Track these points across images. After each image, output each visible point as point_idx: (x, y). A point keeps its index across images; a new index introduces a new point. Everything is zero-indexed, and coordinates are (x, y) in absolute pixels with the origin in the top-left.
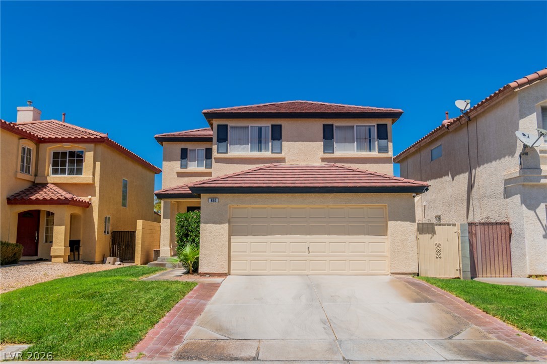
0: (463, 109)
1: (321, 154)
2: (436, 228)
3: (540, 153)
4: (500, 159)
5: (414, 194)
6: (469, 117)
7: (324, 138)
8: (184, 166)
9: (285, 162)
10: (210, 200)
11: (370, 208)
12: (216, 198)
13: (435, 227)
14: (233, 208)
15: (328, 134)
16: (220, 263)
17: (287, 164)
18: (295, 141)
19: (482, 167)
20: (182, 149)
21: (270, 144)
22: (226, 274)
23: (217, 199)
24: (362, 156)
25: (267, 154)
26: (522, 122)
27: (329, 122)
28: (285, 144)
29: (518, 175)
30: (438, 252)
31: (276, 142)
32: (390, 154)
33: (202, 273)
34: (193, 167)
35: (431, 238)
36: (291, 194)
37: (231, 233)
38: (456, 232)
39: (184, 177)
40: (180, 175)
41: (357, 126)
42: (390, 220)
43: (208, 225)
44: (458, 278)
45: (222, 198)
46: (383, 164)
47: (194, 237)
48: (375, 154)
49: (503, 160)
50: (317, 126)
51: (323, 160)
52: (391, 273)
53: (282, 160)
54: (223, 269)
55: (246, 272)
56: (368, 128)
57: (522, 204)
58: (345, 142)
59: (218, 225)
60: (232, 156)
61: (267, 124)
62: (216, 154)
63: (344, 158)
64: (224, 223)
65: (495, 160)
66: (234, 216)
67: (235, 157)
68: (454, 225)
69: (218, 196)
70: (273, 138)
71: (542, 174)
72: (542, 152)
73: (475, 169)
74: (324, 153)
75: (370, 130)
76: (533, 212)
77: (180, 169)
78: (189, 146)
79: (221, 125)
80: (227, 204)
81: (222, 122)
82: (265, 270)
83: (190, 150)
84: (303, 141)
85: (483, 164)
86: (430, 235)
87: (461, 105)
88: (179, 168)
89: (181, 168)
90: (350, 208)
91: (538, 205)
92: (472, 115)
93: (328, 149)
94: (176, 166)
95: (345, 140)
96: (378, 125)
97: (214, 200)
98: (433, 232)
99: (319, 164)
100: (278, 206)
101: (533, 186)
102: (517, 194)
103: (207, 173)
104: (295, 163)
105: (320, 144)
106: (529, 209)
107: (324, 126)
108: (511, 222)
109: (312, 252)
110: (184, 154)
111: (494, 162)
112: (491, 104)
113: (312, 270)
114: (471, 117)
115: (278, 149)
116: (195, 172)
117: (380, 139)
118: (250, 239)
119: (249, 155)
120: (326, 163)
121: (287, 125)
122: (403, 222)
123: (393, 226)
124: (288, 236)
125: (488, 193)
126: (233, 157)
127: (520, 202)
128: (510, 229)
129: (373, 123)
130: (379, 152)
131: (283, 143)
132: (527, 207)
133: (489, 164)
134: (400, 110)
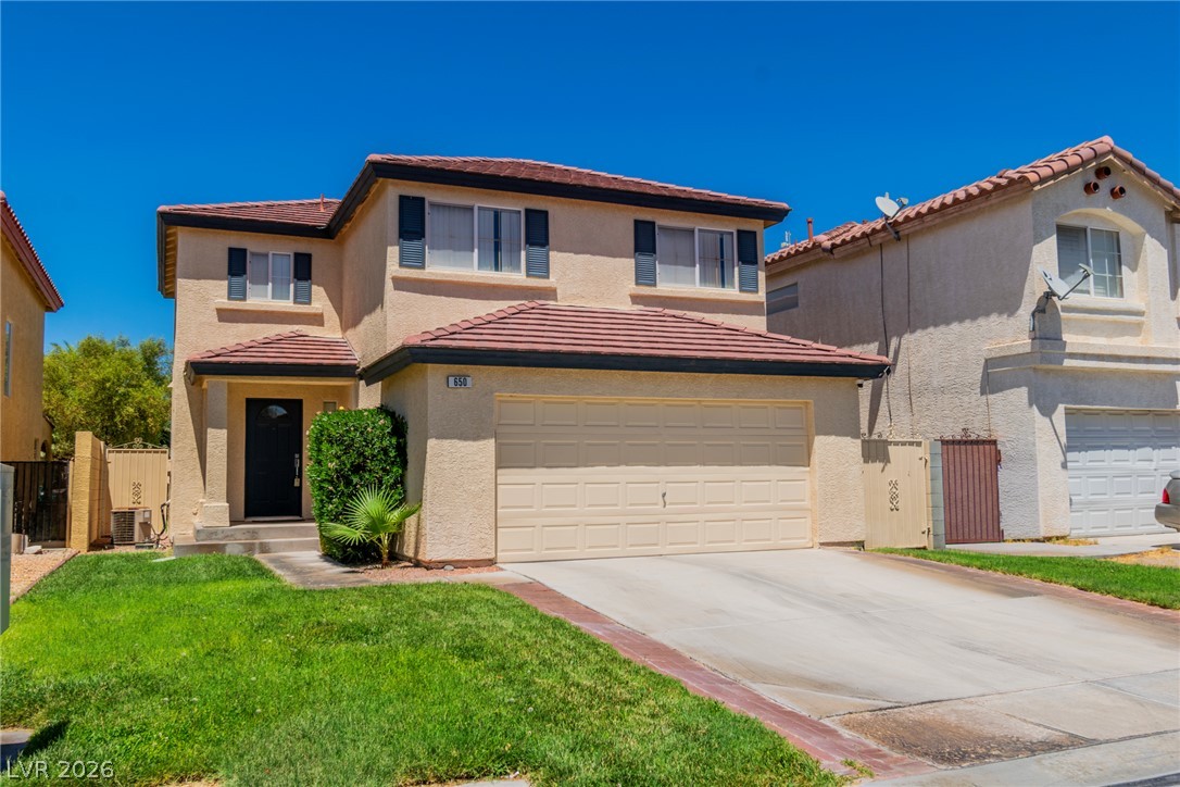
0: (891, 215)
1: (631, 287)
2: (891, 449)
3: (1063, 311)
4: (974, 318)
5: (860, 381)
6: (897, 233)
7: (636, 251)
8: (237, 293)
9: (556, 299)
10: (451, 380)
11: (779, 408)
12: (466, 376)
13: (889, 447)
14: (500, 401)
15: (645, 241)
16: (478, 536)
17: (562, 303)
18: (576, 253)
19: (919, 333)
20: (231, 250)
21: (523, 253)
22: (490, 560)
23: (469, 379)
24: (712, 297)
25: (517, 277)
26: (1036, 249)
27: (646, 214)
28: (556, 257)
29: (1028, 349)
30: (894, 498)
31: (536, 250)
32: (761, 296)
33: (435, 562)
34: (260, 298)
35: (883, 471)
36: (631, 372)
37: (501, 463)
38: (921, 459)
39: (237, 322)
40: (225, 316)
41: (700, 230)
42: (818, 434)
43: (446, 443)
44: (924, 548)
45: (479, 375)
46: (748, 317)
47: (381, 473)
48: (732, 293)
49: (982, 321)
50: (622, 220)
51: (636, 299)
52: (822, 544)
53: (550, 293)
54: (484, 550)
55: (533, 555)
56: (719, 236)
57: (1031, 405)
58: (676, 264)
59: (471, 443)
60: (437, 275)
61: (514, 205)
62: (397, 267)
63: (676, 298)
64: (484, 438)
65: (961, 320)
66: (501, 422)
67: (444, 279)
68: (919, 444)
69: (469, 372)
70: (530, 242)
71: (1067, 350)
72: (1067, 309)
73: (900, 336)
74: (637, 284)
75: (722, 240)
76: (1047, 420)
77: (226, 301)
78: (250, 243)
79: (408, 197)
80: (492, 393)
81: (413, 189)
82: (574, 548)
83: (253, 254)
84: (593, 254)
85: (925, 327)
86: (882, 465)
87: (887, 206)
88: (222, 298)
89: (229, 298)
90: (744, 407)
91: (1054, 408)
92: (904, 230)
93: (645, 276)
94: (217, 292)
95: (674, 260)
96: (740, 232)
97: (461, 381)
98: (886, 459)
99: (627, 307)
100: (601, 399)
101: (1048, 372)
102: (1019, 386)
103: (297, 314)
104: (579, 303)
105: (628, 264)
106: (1043, 415)
107: (637, 222)
108: (1000, 440)
109: (671, 504)
110: (237, 264)
111: (955, 326)
112: (965, 211)
113: (671, 544)
114: (901, 233)
115: (540, 268)
116: (266, 312)
117: (743, 263)
118: (540, 475)
119: (477, 277)
120: (642, 307)
121: (561, 213)
122: (839, 438)
123: (823, 445)
124: (623, 468)
125: (935, 384)
126: (438, 278)
127: (1026, 400)
128: (998, 453)
129: (730, 226)
130: (741, 291)
131: (551, 253)
132: (1040, 411)
133: (942, 328)
134: (785, 205)
